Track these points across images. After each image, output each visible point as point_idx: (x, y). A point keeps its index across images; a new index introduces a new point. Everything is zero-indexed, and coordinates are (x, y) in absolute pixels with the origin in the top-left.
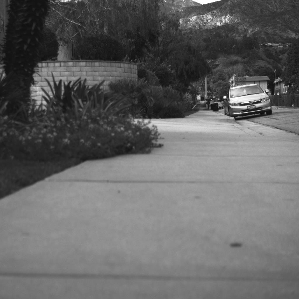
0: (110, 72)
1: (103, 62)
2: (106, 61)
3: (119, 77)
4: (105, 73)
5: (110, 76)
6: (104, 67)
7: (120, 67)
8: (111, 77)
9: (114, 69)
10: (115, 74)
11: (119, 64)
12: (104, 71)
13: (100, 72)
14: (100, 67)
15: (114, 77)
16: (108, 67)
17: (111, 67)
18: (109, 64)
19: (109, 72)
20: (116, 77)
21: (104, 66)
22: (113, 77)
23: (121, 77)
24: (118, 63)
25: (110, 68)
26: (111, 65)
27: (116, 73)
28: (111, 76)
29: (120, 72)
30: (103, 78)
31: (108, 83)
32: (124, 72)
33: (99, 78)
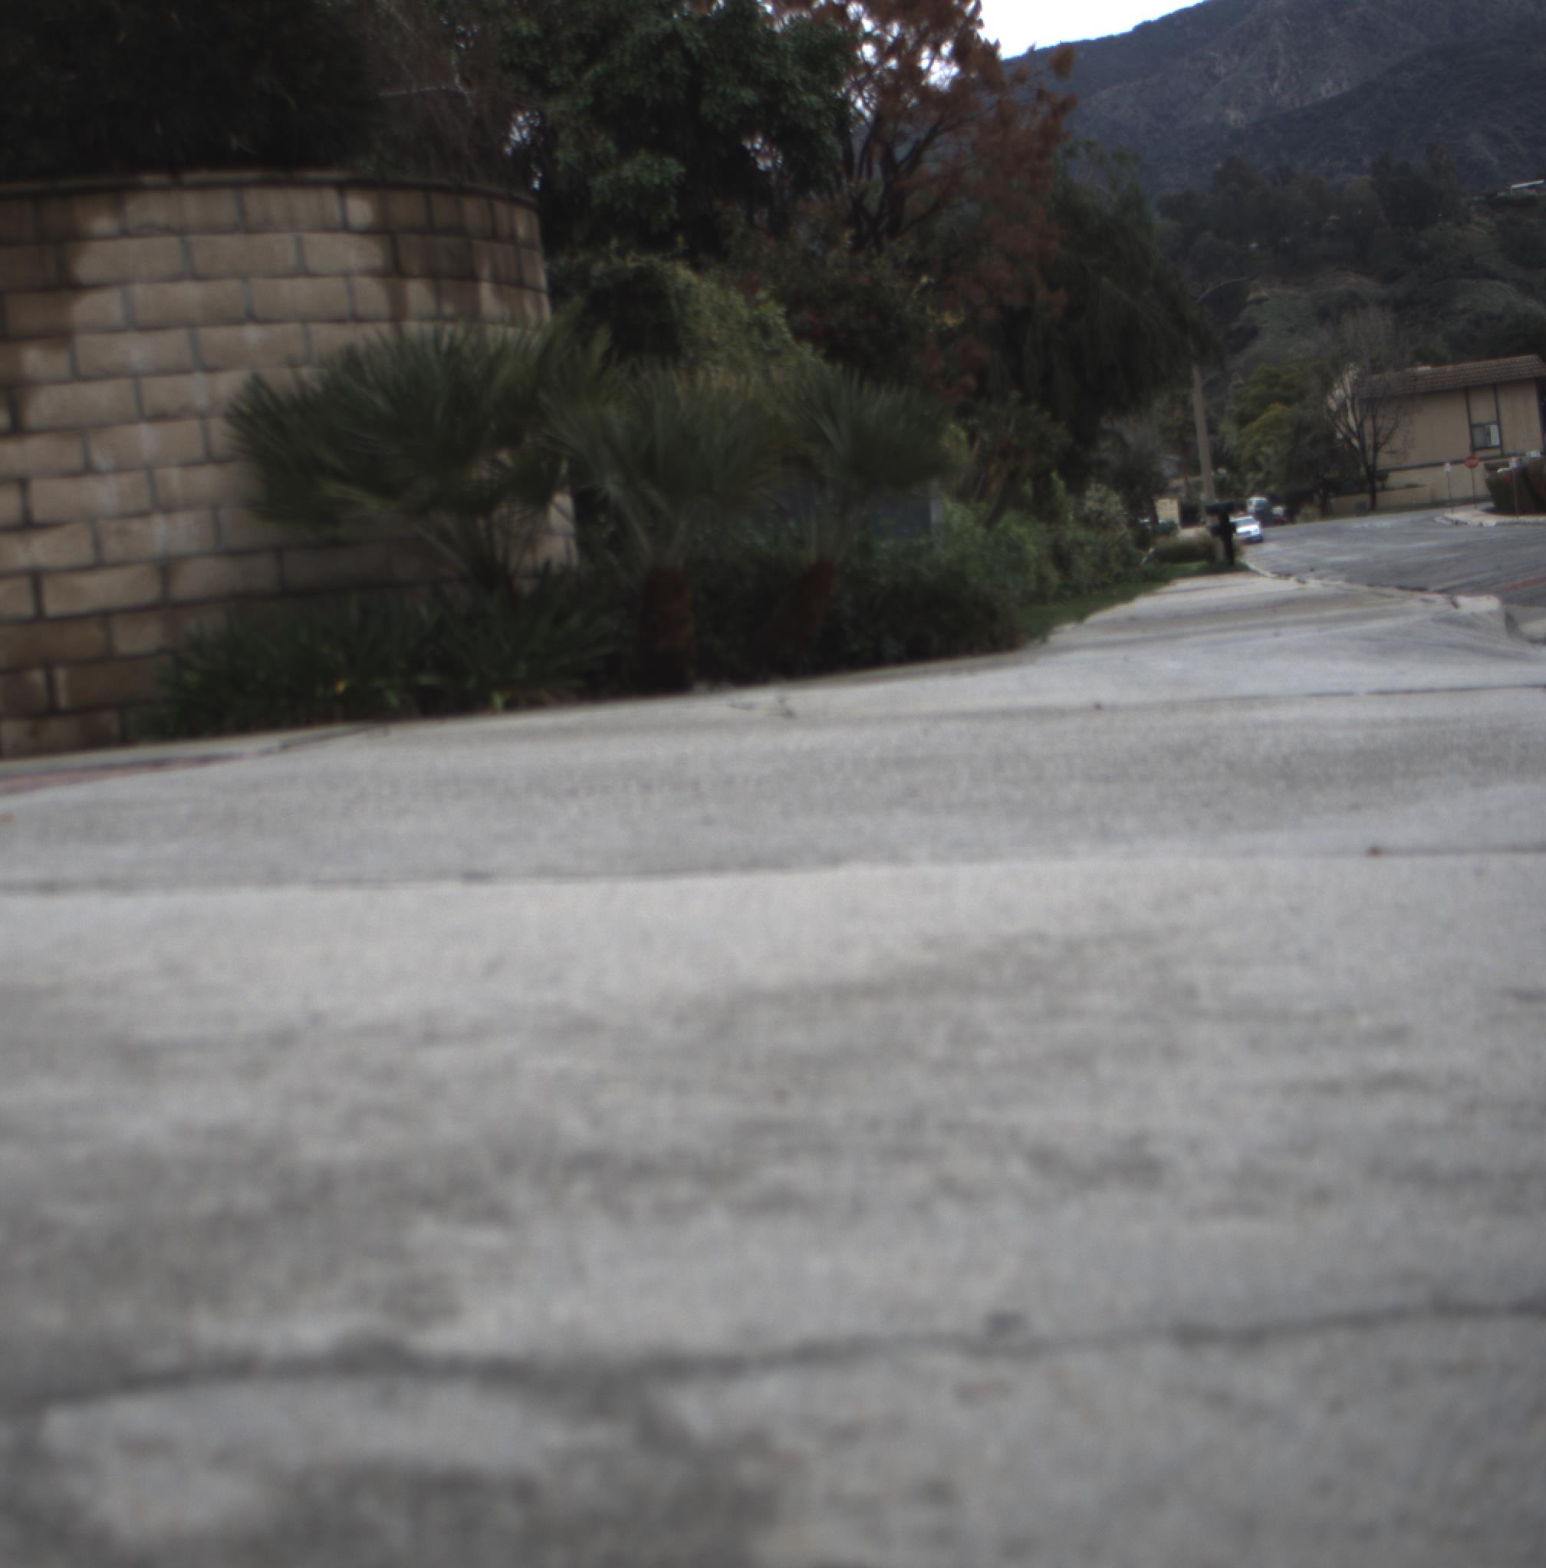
0: (244, 277)
1: (162, 188)
2: (189, 177)
3: (339, 320)
4: (190, 293)
5: (238, 322)
6: (173, 241)
7: (345, 227)
8: (253, 334)
9: (282, 246)
10: (298, 292)
11: (330, 197)
12: (176, 278)
13: (139, 291)
14: (132, 245)
15: (293, 328)
16: (213, 229)
17: (245, 226)
18: (223, 206)
19: (232, 286)
20: (314, 327)
21: (167, 230)
22: (277, 330)
23: (357, 319)
24: (318, 184)
25: (230, 245)
26: (243, 212)
27: (302, 285)
28: (251, 318)
29: (346, 275)
30: (174, 343)
31: (229, 384)
32: (394, 272)
33: (137, 351)
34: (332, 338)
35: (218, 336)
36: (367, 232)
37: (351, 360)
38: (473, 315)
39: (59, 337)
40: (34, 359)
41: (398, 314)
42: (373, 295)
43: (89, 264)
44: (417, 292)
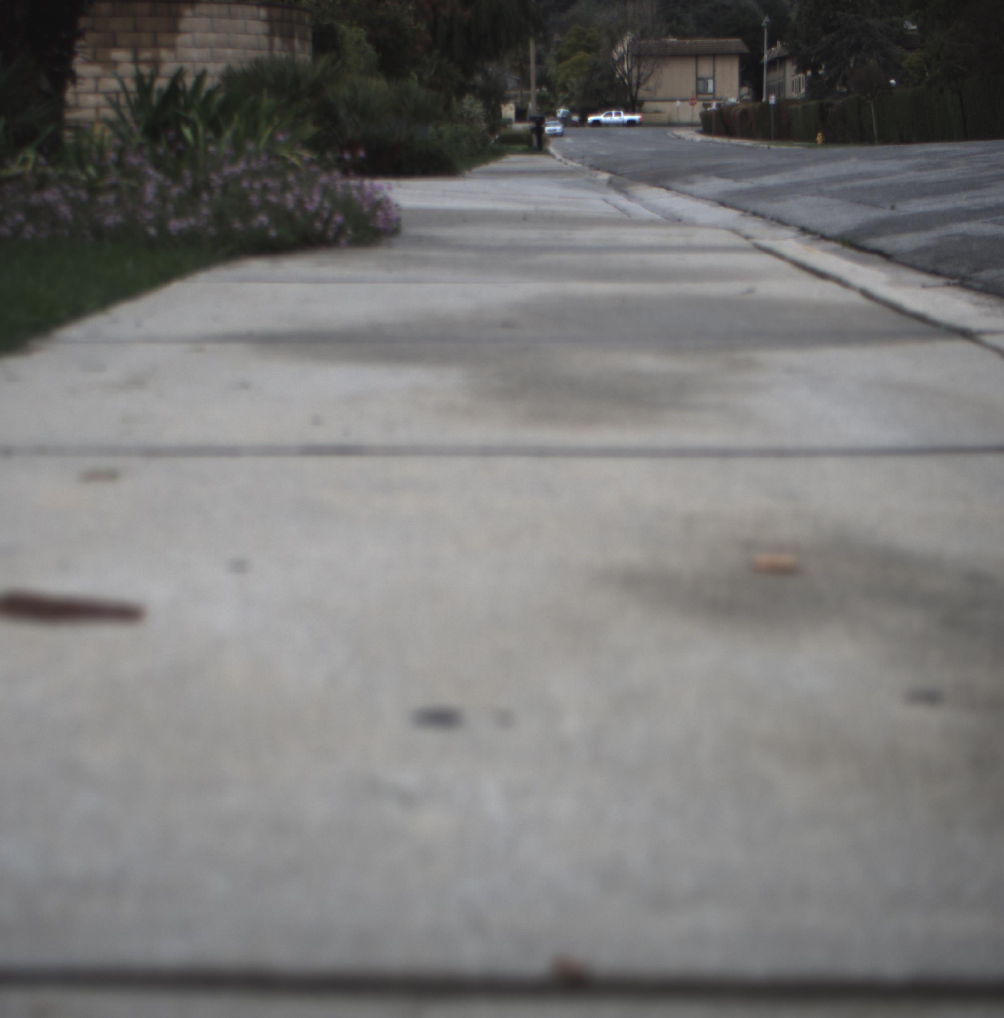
0: (228, 33)
3: (254, 49)
4: (212, 37)
5: (225, 47)
6: (208, 19)
7: (258, 19)
8: (229, 52)
9: (240, 23)
10: (243, 39)
11: (255, 9)
12: (208, 32)
13: (197, 35)
14: (196, 20)
15: (241, 50)
16: (221, 17)
18: (224, 10)
19: (225, 35)
20: (247, 51)
21: (207, 16)
22: (236, 50)
23: (259, 49)
24: (252, 5)
25: (225, 22)
26: (230, 12)
27: (245, 37)
29: (257, 34)
30: (205, 53)
31: (221, 67)
32: (271, 34)
33: (195, 53)
34: (252, 54)
35: (220, 51)
36: (265, 21)
37: (258, 62)
38: (292, 49)
39: (172, 47)
40: (164, 54)
41: (271, 48)
42: (264, 41)
43: (184, 24)
44: (277, 41)
